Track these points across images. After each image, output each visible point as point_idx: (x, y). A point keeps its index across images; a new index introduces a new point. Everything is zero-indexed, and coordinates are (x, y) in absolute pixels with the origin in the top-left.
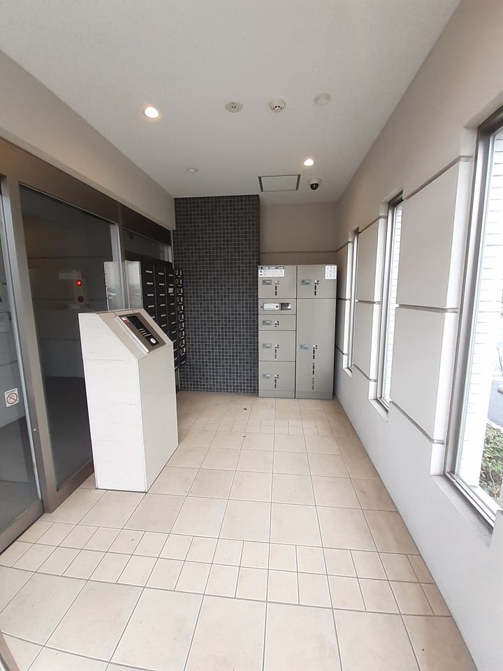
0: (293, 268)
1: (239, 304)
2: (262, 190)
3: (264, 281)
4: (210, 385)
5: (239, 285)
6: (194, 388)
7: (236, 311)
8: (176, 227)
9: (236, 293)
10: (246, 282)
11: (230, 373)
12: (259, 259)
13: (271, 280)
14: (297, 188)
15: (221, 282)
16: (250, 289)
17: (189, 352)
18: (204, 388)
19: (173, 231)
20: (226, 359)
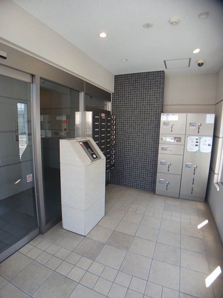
0: (185, 115)
1: (148, 136)
2: (166, 68)
3: (164, 123)
4: (127, 183)
5: (148, 125)
6: (118, 183)
7: (145, 140)
8: (115, 91)
9: (146, 129)
10: (153, 123)
11: (139, 177)
12: (162, 109)
13: (169, 123)
14: (189, 66)
15: (138, 123)
16: (155, 127)
17: (116, 162)
18: (123, 184)
19: (113, 93)
20: (137, 169)
